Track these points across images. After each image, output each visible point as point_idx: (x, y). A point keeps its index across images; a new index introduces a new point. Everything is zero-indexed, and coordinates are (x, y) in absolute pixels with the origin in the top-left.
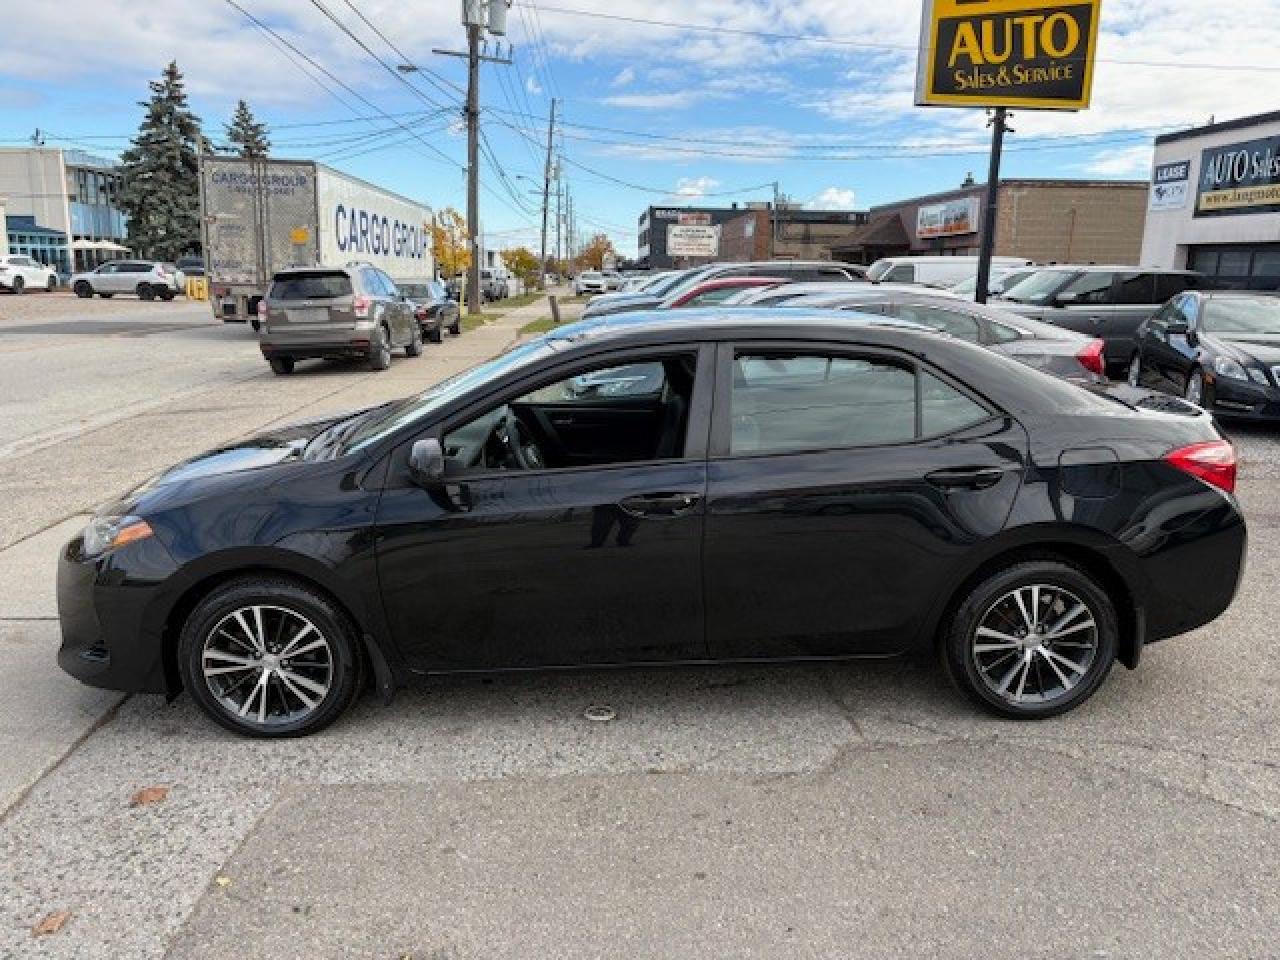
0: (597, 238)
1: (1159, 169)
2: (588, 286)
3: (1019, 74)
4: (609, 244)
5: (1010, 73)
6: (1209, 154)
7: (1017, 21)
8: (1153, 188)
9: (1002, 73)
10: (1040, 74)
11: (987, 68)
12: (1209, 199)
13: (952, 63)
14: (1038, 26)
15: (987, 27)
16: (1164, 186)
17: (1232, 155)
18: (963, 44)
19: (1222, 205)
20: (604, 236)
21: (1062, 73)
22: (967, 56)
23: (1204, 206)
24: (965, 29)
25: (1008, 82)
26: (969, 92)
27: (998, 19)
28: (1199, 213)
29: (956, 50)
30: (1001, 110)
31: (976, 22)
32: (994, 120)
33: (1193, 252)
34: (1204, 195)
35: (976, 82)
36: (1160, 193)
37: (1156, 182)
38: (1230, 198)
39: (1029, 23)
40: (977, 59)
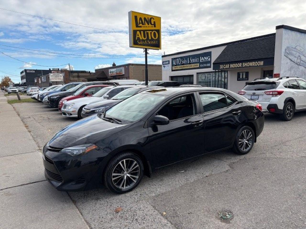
0: (6, 78)
1: (163, 62)
2: (12, 91)
3: (149, 42)
4: (10, 79)
5: (147, 42)
6: (173, 59)
7: (147, 32)
8: (163, 66)
9: (146, 42)
10: (152, 42)
11: (143, 40)
12: (174, 68)
13: (136, 39)
14: (151, 33)
15: (142, 32)
16: (165, 65)
17: (177, 59)
18: (138, 35)
19: (177, 69)
20: (8, 77)
21: (156, 42)
22: (139, 38)
23: (173, 69)
24: (138, 32)
25: (147, 43)
26: (140, 45)
27: (144, 31)
28: (172, 71)
29: (137, 37)
30: (146, 49)
31: (140, 31)
32: (145, 51)
33: (172, 78)
34: (173, 67)
35: (141, 43)
36: (164, 67)
37: (163, 64)
38: (178, 67)
39: (149, 32)
40: (141, 39)
